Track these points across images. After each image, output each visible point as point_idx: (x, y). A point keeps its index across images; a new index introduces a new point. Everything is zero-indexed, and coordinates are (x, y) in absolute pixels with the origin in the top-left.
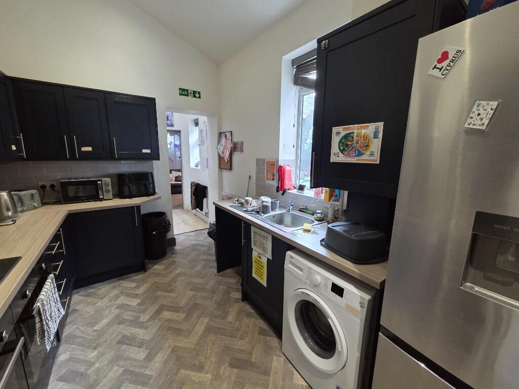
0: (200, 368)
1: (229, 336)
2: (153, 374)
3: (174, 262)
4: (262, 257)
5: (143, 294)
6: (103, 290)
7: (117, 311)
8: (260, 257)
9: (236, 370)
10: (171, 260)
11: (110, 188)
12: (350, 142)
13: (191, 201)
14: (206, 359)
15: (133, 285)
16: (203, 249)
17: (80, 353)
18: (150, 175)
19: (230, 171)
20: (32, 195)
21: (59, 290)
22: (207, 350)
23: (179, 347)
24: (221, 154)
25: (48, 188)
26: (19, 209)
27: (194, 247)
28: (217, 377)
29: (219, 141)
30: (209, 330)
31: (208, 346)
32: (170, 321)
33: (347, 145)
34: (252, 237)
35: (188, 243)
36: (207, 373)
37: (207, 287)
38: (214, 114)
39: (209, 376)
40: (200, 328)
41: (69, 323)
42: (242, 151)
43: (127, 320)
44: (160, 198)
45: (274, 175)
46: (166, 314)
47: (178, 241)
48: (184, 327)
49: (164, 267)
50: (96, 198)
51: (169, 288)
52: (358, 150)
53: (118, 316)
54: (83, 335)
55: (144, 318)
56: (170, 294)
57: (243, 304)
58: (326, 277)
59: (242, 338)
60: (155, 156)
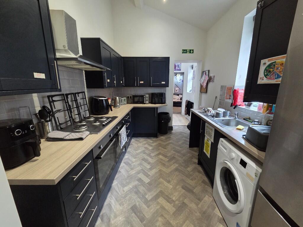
0: (169, 182)
1: (186, 176)
2: (151, 175)
3: (170, 137)
4: (209, 141)
5: (154, 146)
6: (141, 140)
7: (144, 149)
8: (208, 141)
9: (184, 191)
10: (169, 136)
11: (148, 99)
12: (272, 69)
13: (185, 111)
14: (172, 180)
15: (151, 142)
16: (185, 135)
17: (131, 158)
18: (164, 94)
19: (205, 94)
20: (125, 99)
21: (127, 133)
22: (173, 177)
23: (162, 170)
24: (202, 84)
25: (129, 98)
26: (121, 104)
27: (181, 133)
28: (174, 188)
29: (202, 76)
30: (176, 170)
31: (174, 175)
32: (162, 159)
33: (270, 71)
34: (206, 129)
35: (179, 131)
36: (171, 185)
37: (182, 152)
38: (201, 61)
39: (171, 186)
40: (173, 167)
41: (130, 148)
42: (213, 81)
43: (147, 153)
44: (167, 105)
45: (230, 96)
46: (161, 157)
47: (174, 129)
48: (167, 164)
49: (165, 138)
50: (143, 103)
51: (164, 147)
52: (277, 74)
53: (144, 151)
54: (133, 153)
55: (153, 155)
56: (164, 150)
57: (197, 166)
58: (238, 155)
59: (192, 180)
60: (167, 85)
